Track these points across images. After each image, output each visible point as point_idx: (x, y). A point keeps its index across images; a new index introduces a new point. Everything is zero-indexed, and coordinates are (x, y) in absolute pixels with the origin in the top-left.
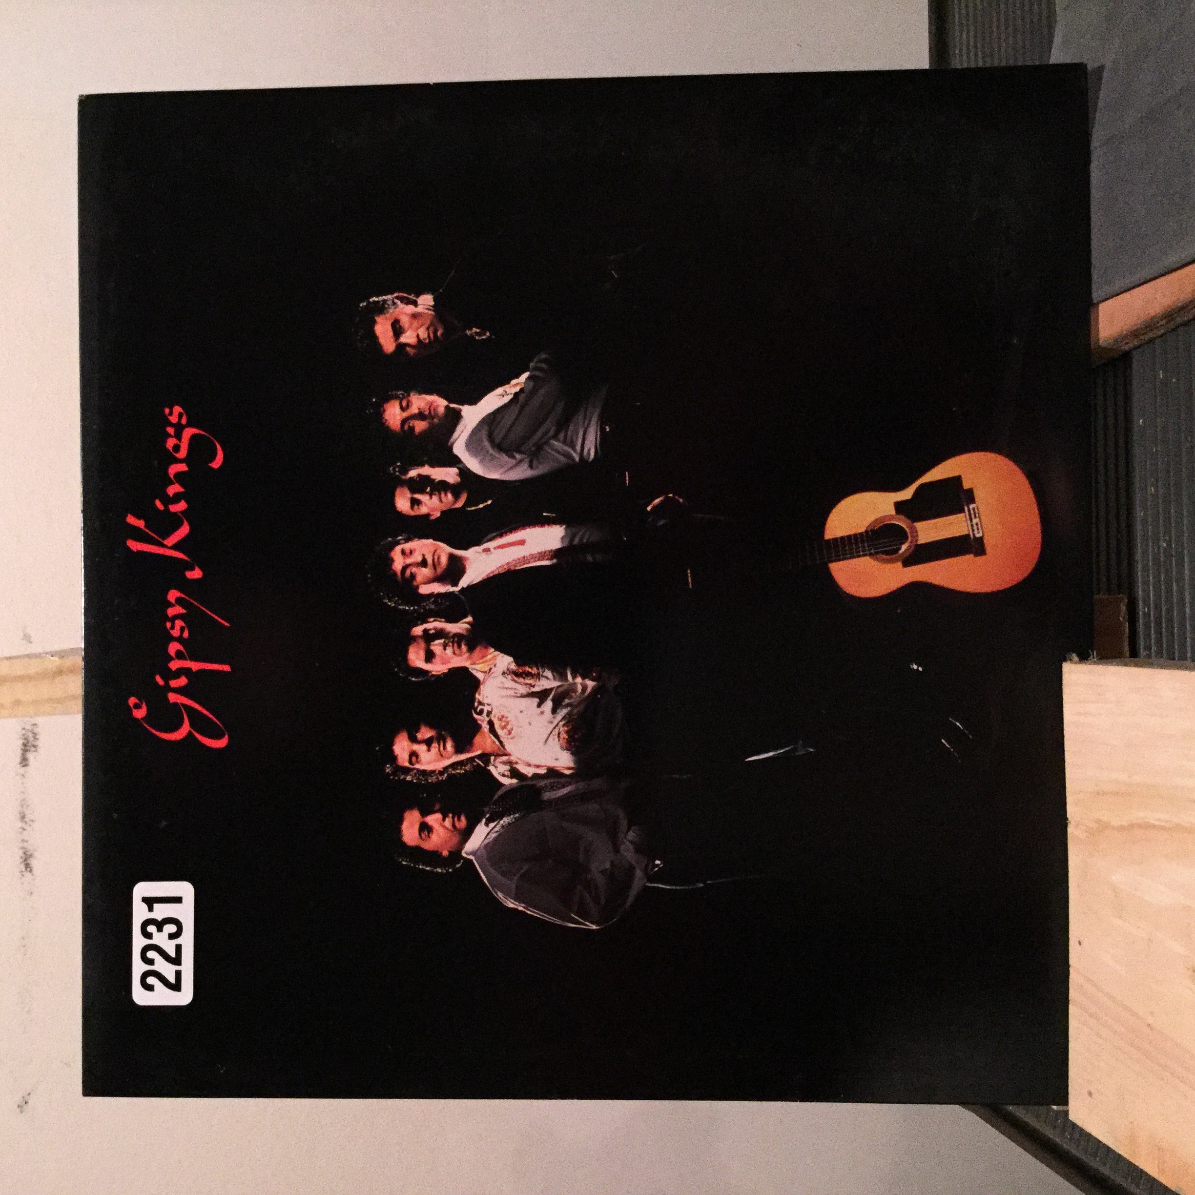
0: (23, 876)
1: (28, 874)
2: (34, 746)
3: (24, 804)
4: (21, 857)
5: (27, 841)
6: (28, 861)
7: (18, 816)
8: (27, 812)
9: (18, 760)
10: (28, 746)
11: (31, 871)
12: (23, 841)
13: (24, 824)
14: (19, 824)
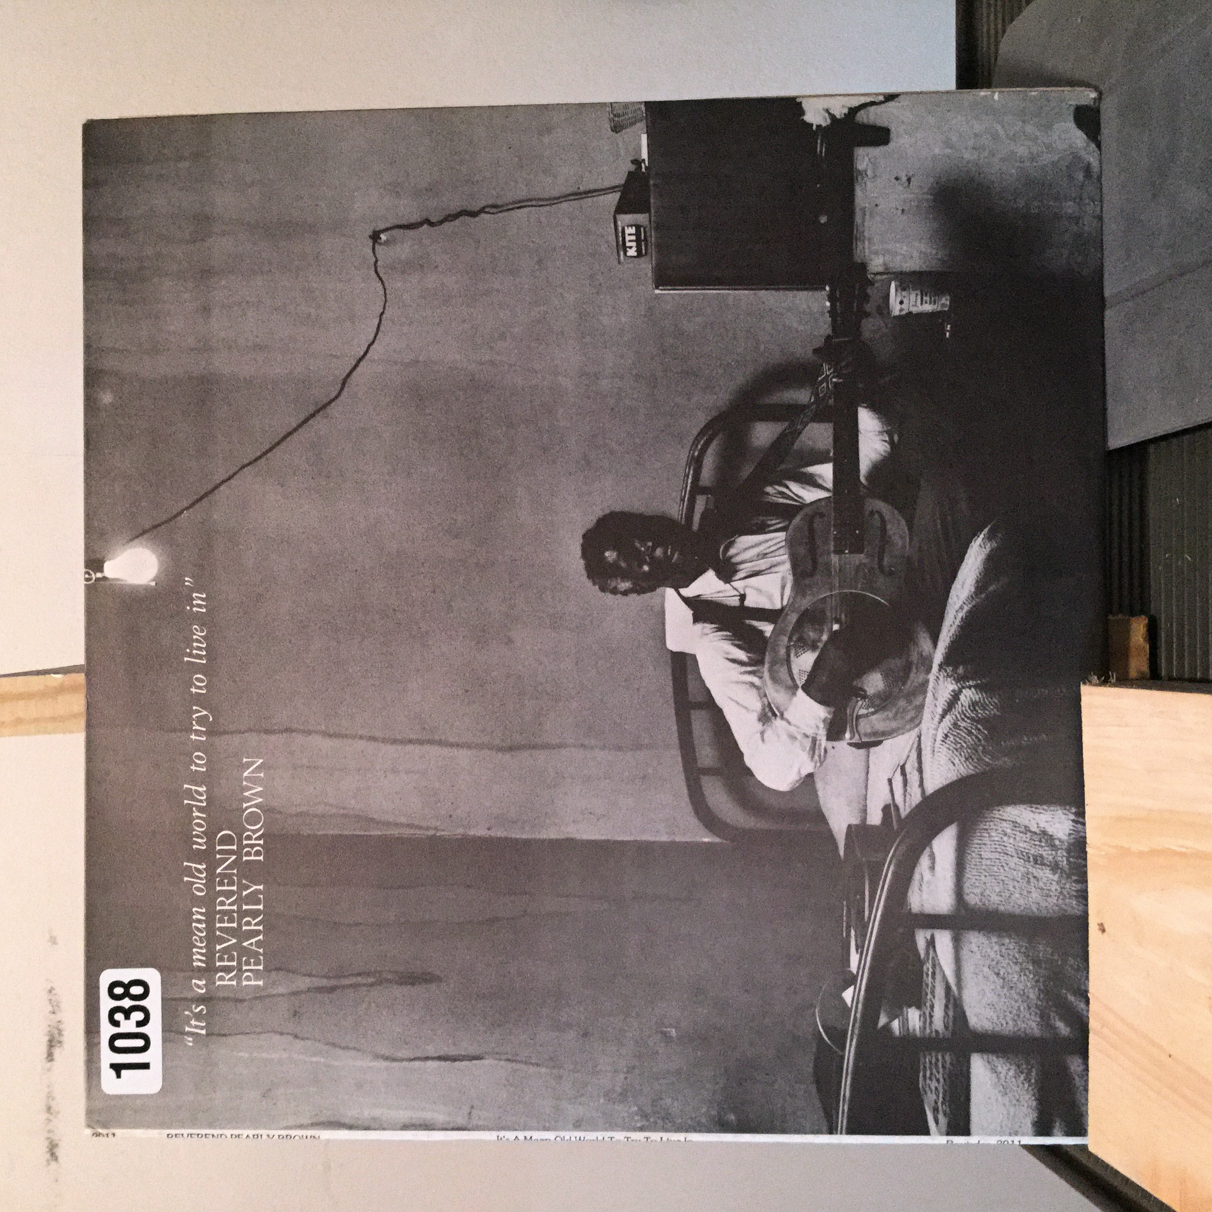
0: (49, 1164)
1: (53, 1164)
2: (60, 1042)
3: (50, 1096)
4: (48, 1147)
5: (52, 1132)
6: (54, 1151)
7: (45, 1108)
8: (53, 1104)
9: (45, 1056)
10: (53, 1042)
11: (56, 1159)
12: (49, 1131)
13: (49, 1115)
14: (46, 1115)
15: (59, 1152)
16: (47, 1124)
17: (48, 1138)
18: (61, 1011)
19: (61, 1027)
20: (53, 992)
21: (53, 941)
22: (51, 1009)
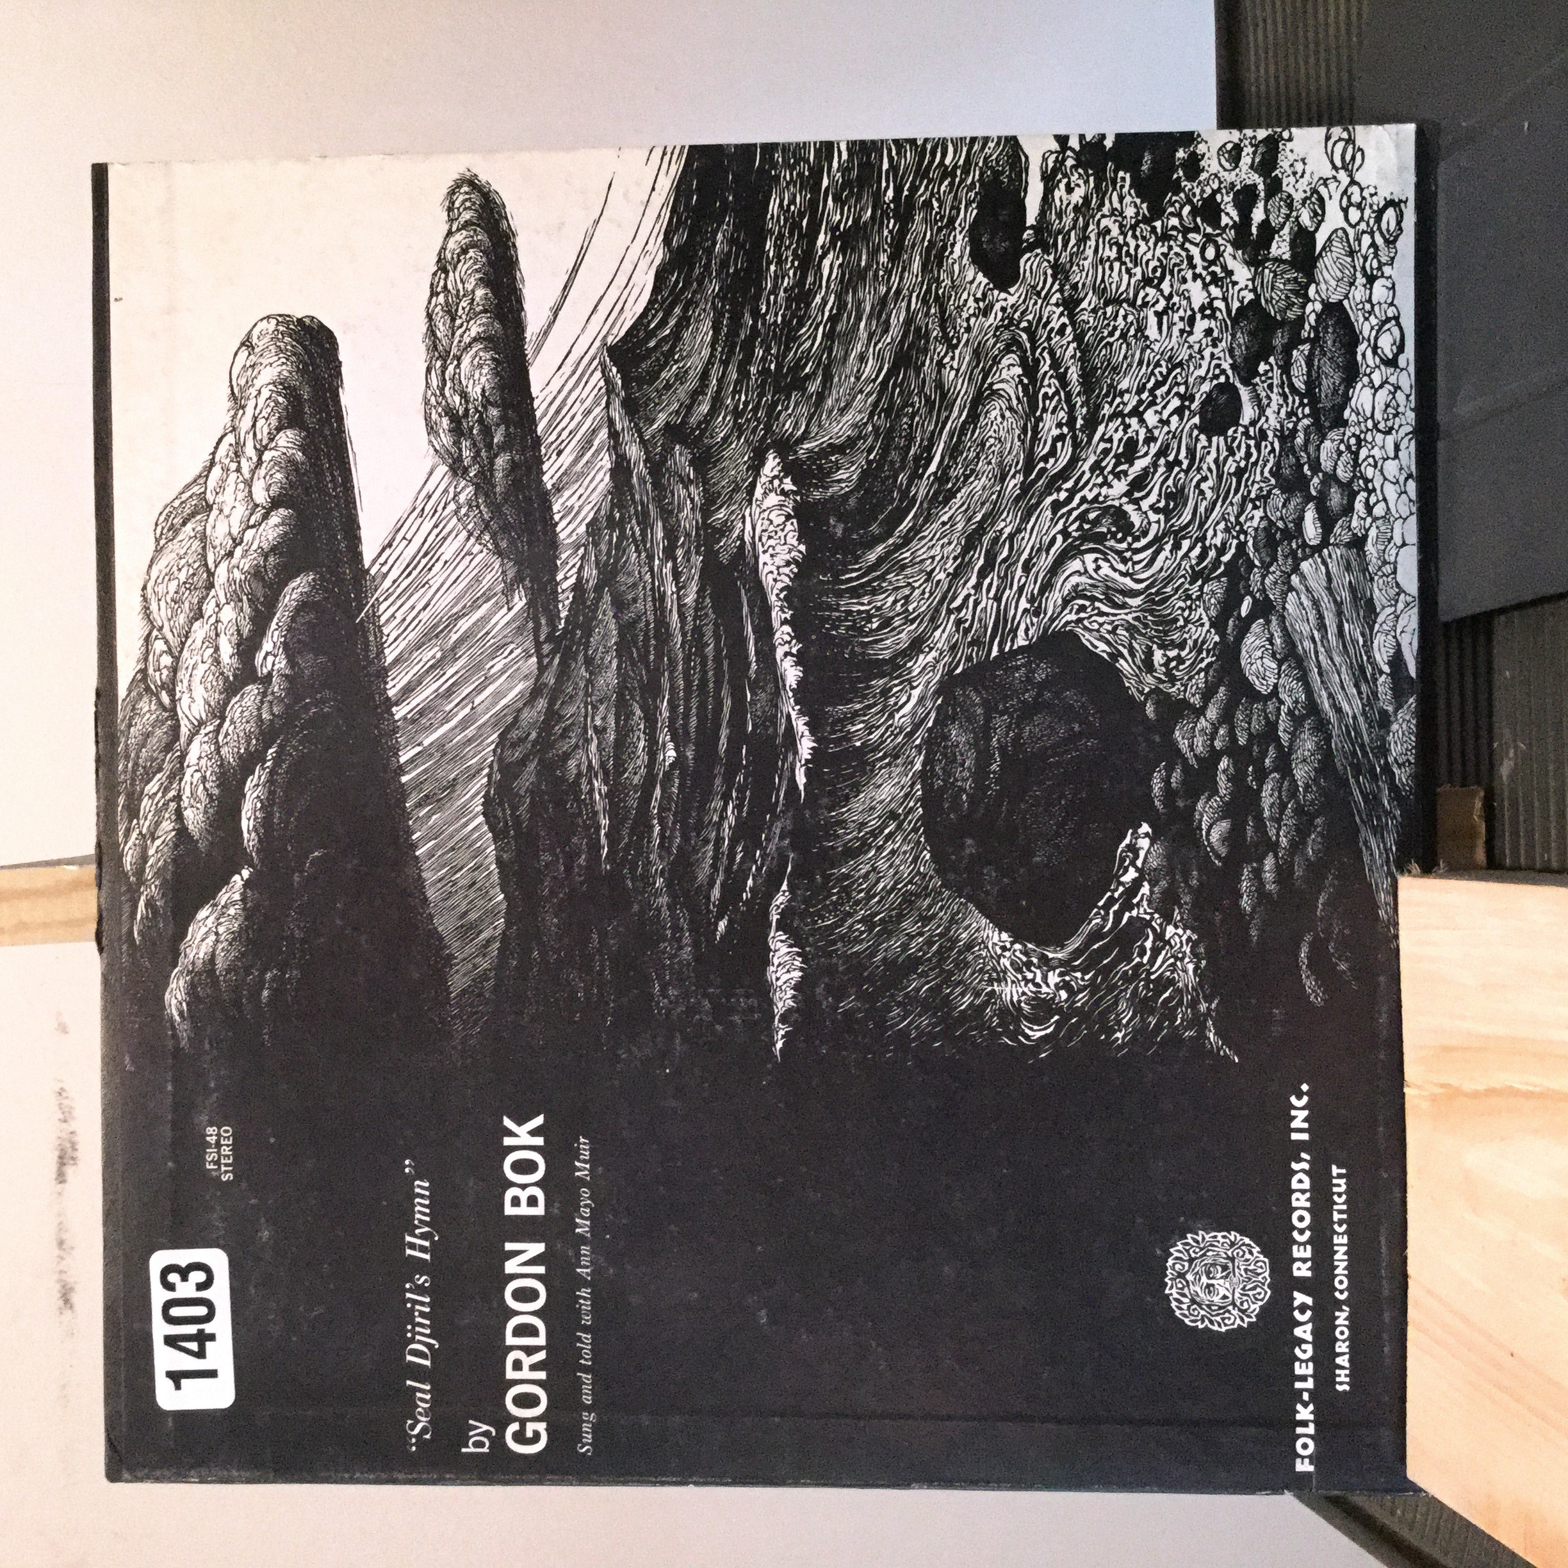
0: (61, 1314)
1: (67, 1313)
2: (73, 1158)
3: (61, 1227)
4: (60, 1292)
5: (66, 1272)
6: (68, 1296)
7: (55, 1243)
8: (64, 1237)
9: (54, 1176)
10: (65, 1158)
11: (70, 1310)
12: (61, 1272)
13: (62, 1251)
14: (57, 1252)
15: (75, 1298)
16: (58, 1263)
17: (61, 1280)
18: (73, 1118)
19: (75, 1139)
20: (64, 1094)
21: (63, 1029)
22: (61, 1116)
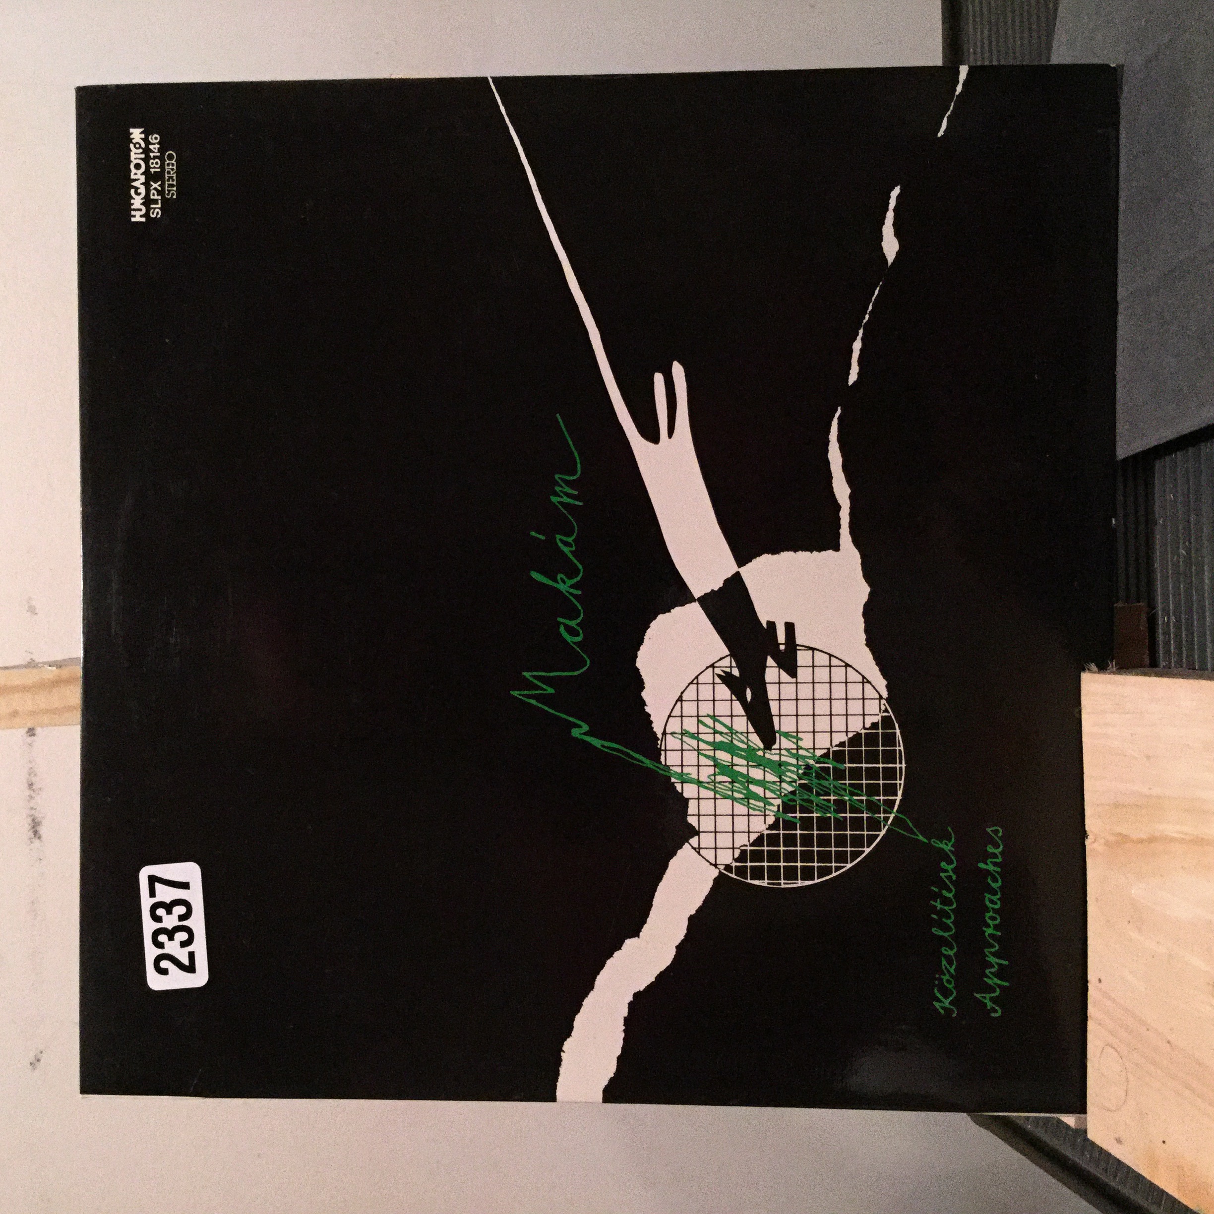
0: (31, 842)
1: (37, 842)
3: (31, 772)
4: (30, 824)
5: (35, 809)
6: (38, 828)
7: (26, 785)
8: (34, 780)
11: (39, 838)
12: (32, 808)
13: (32, 792)
14: (27, 792)
15: (42, 830)
16: (29, 801)
17: (32, 816)
